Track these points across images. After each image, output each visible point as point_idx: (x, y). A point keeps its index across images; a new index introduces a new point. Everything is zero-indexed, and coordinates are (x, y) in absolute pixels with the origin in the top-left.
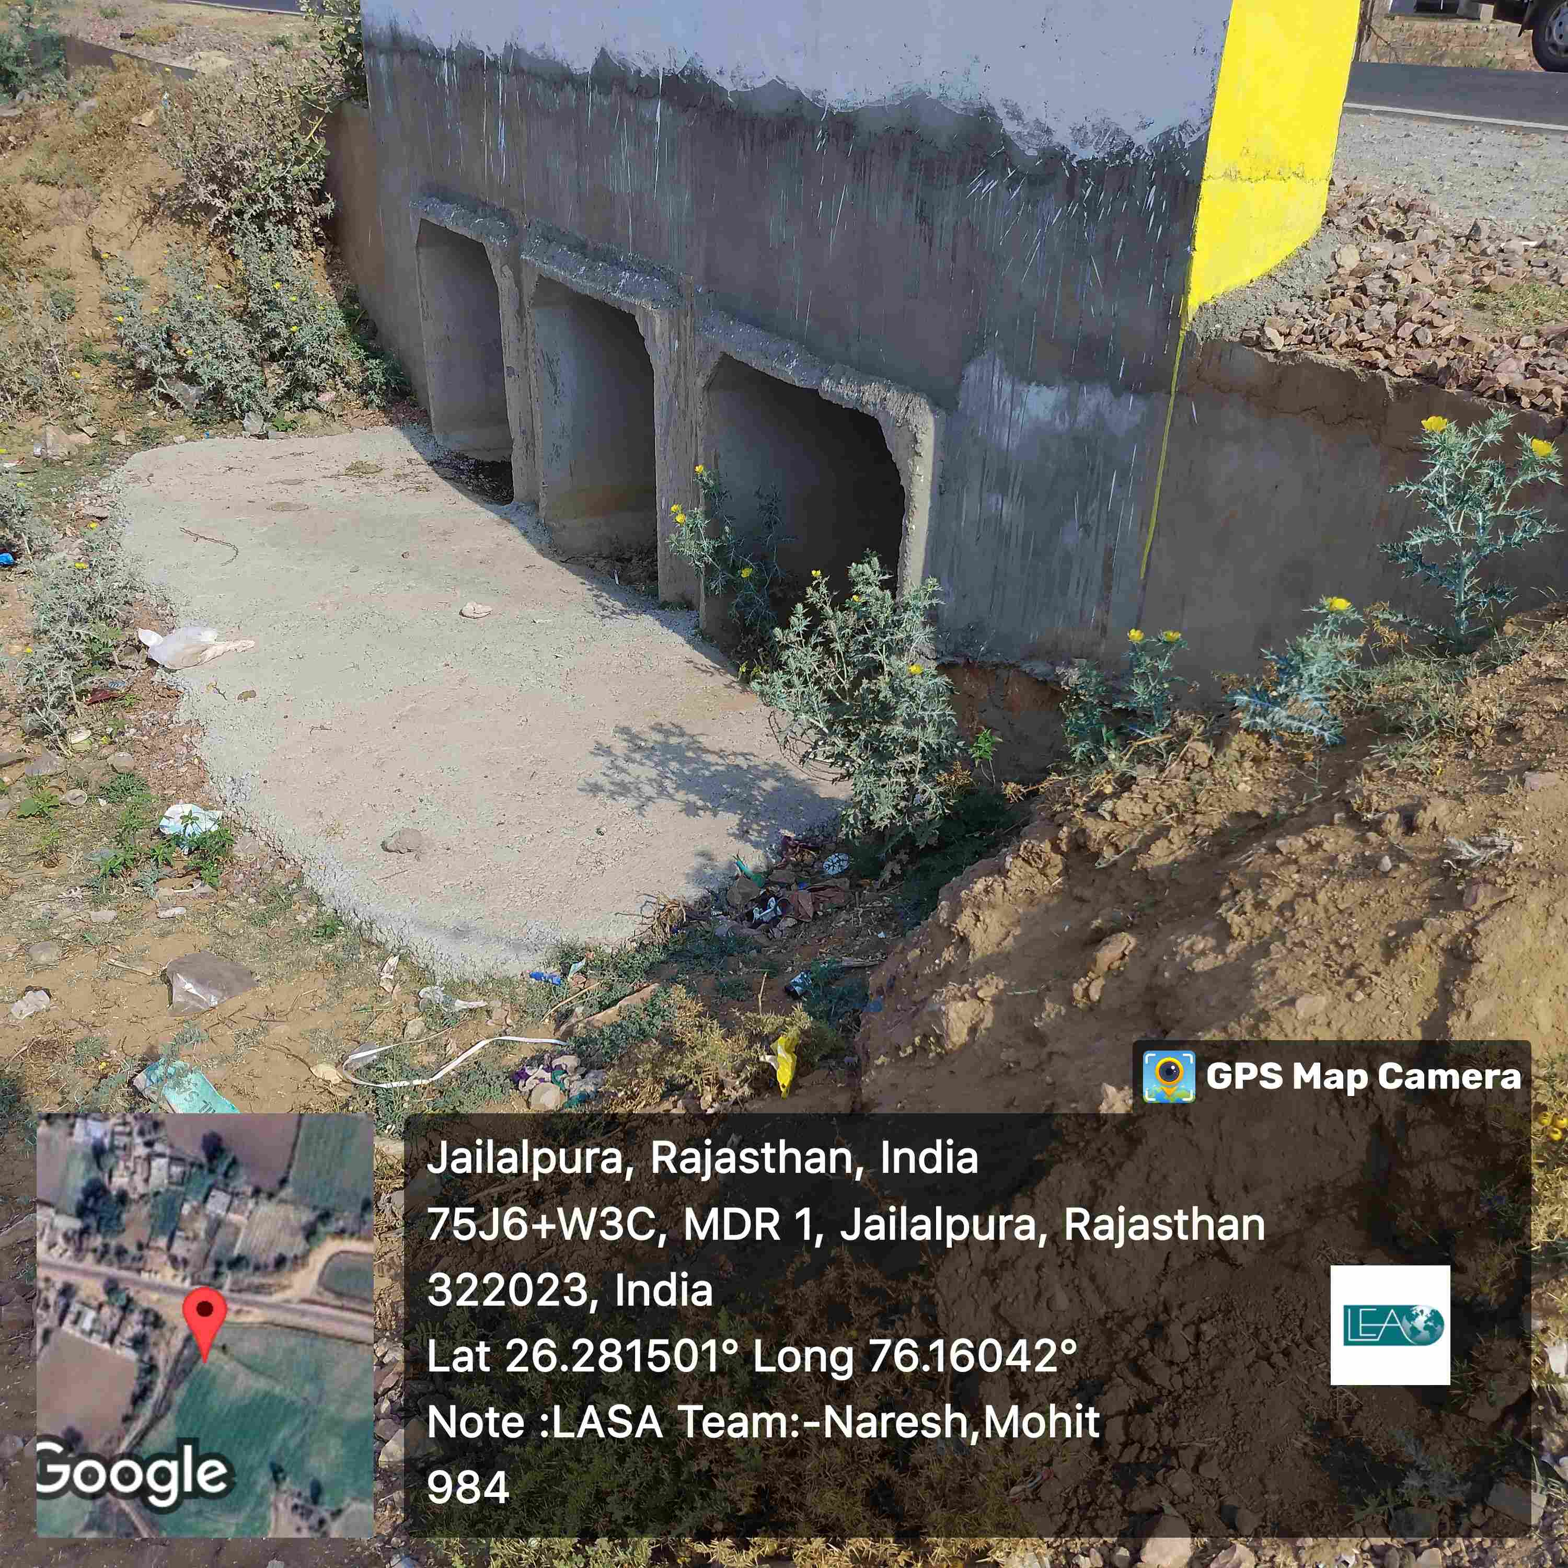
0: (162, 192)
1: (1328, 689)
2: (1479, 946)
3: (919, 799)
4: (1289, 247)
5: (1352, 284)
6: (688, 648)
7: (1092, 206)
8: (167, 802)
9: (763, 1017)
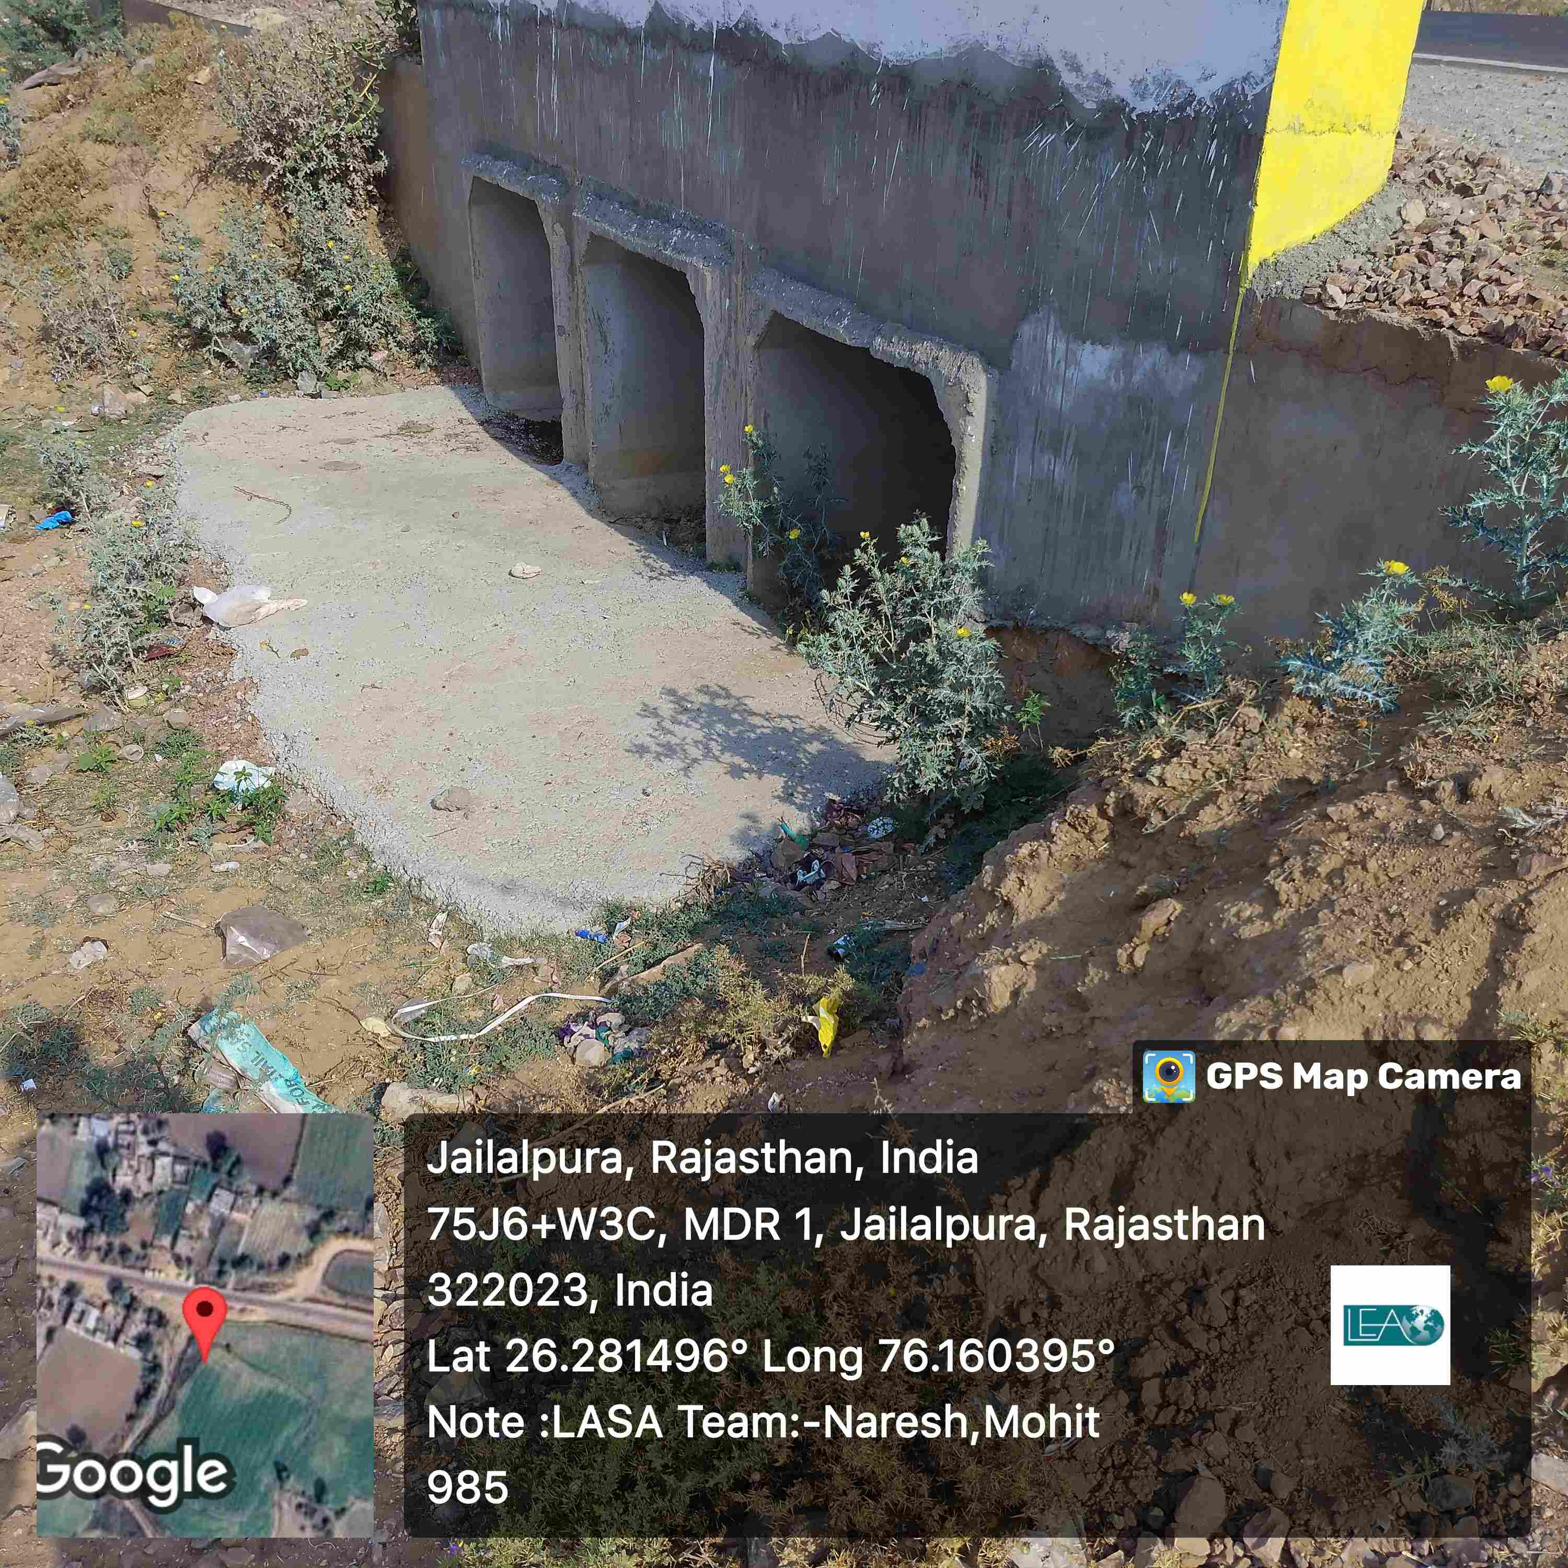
0: (218, 150)
1: (1384, 654)
2: (1532, 915)
3: (966, 763)
4: (1353, 201)
5: (1418, 240)
6: (735, 609)
7: (1152, 160)
8: (221, 758)
9: (806, 978)
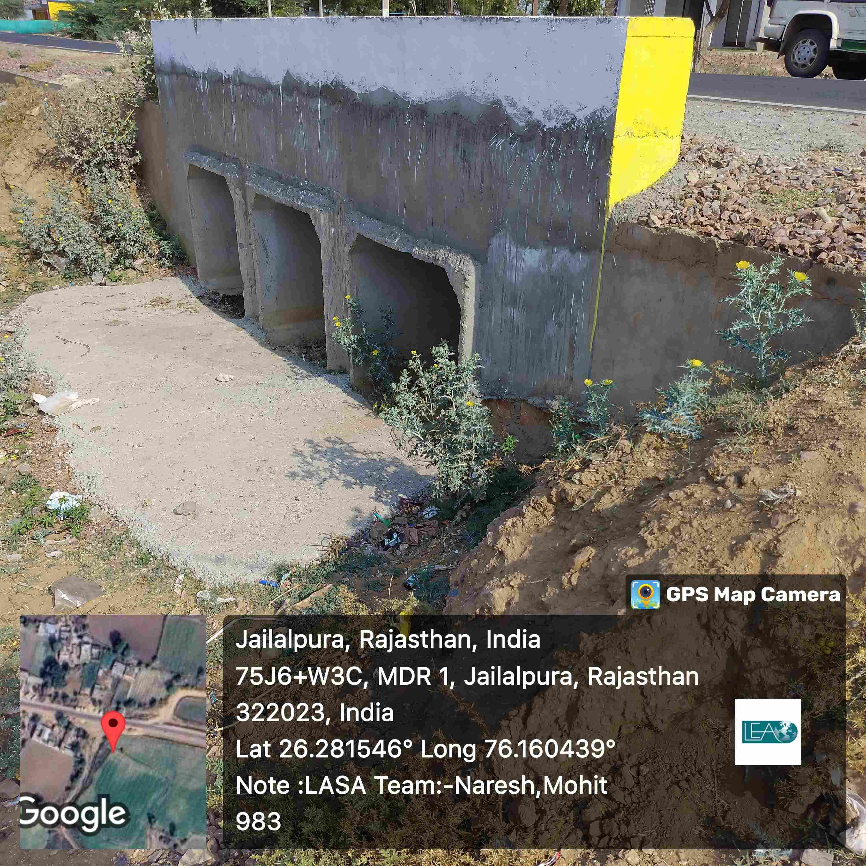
0: (44, 151)
1: (693, 409)
2: (781, 547)
3: (475, 474)
4: (662, 171)
5: (696, 191)
6: (344, 395)
7: (556, 152)
8: (50, 491)
9: (392, 601)
